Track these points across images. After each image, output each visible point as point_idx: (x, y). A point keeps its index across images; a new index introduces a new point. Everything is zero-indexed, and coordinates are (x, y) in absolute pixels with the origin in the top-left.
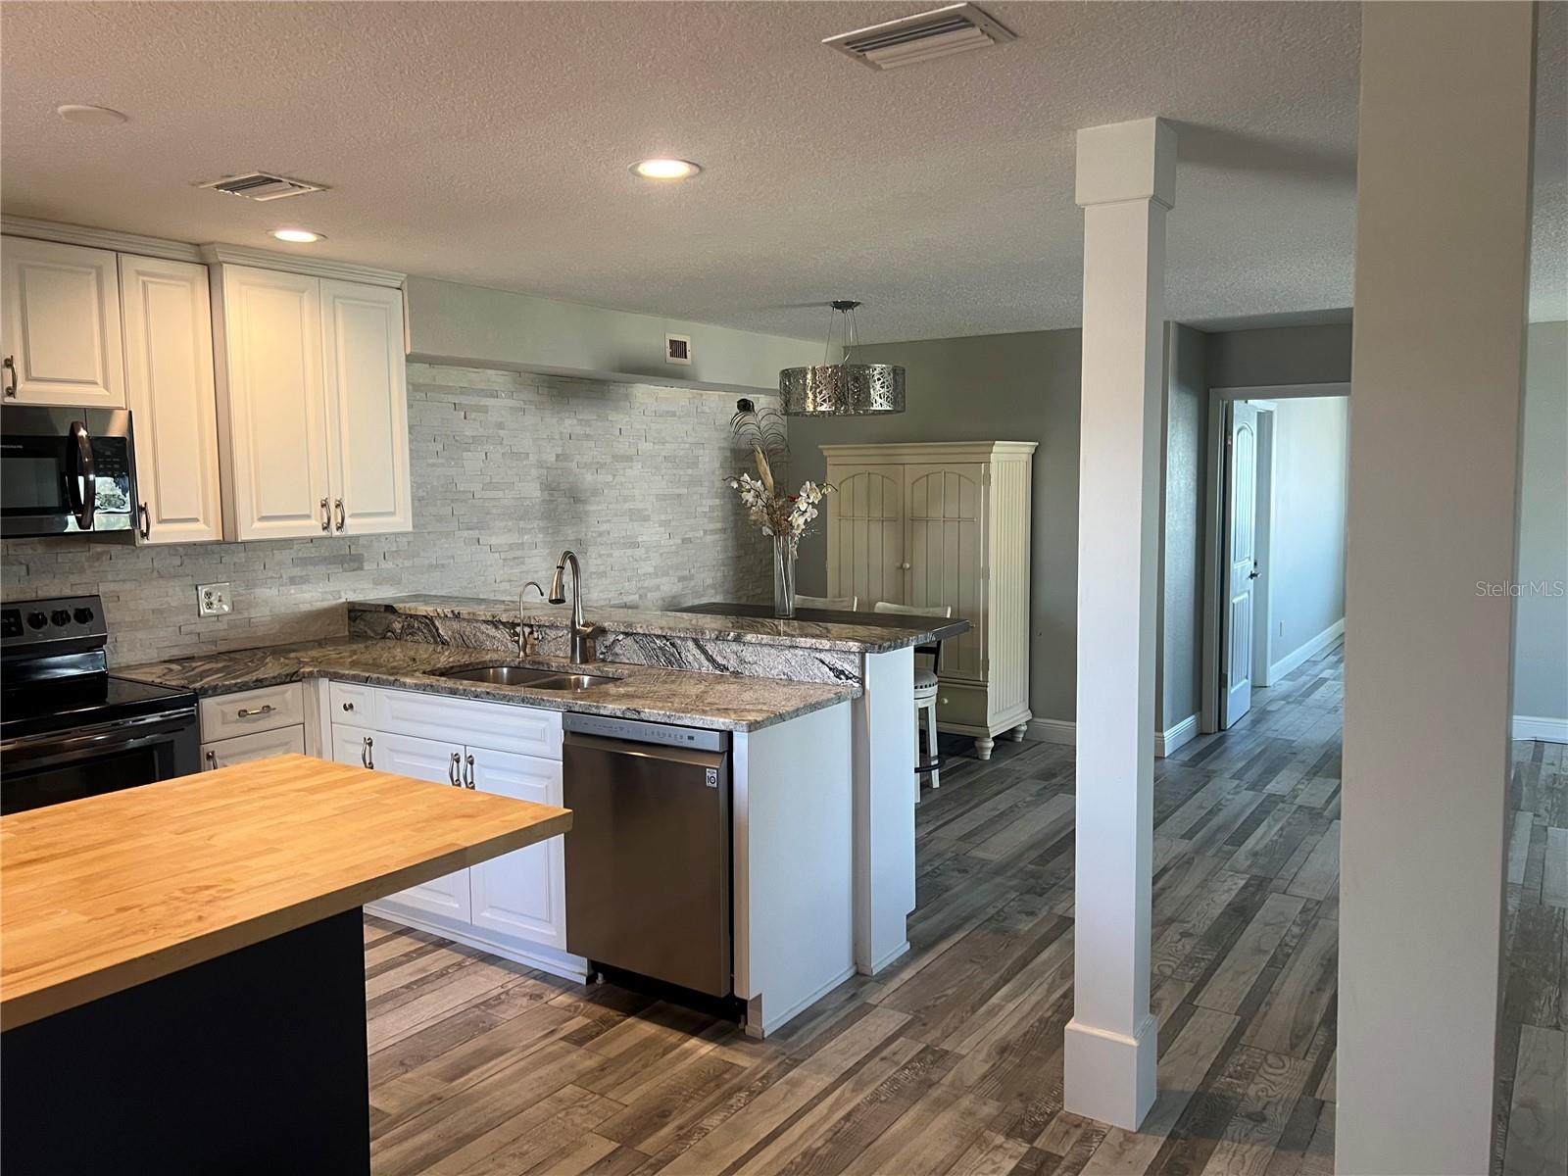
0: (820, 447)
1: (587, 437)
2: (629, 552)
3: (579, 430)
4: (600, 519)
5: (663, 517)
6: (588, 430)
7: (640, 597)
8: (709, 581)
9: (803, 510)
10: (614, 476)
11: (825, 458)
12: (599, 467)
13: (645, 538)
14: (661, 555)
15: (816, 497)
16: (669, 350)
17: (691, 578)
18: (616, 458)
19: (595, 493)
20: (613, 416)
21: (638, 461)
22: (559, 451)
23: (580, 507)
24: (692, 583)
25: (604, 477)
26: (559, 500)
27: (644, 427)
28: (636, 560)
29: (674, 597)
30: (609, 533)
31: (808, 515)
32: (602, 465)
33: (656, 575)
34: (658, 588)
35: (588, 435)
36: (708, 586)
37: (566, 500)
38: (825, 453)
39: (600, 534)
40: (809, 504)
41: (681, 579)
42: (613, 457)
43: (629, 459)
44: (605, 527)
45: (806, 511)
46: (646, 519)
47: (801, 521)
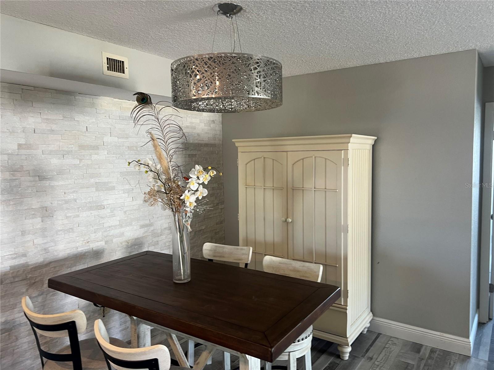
0: (233, 140)
1: (52, 131)
2: (95, 213)
3: (44, 126)
4: (66, 191)
5: (127, 187)
6: (54, 127)
7: (106, 242)
8: (166, 225)
9: (195, 189)
10: (81, 160)
11: (237, 148)
12: (64, 154)
13: (110, 202)
14: (125, 212)
15: (205, 178)
16: (105, 66)
17: (151, 225)
18: (82, 147)
19: (61, 172)
20: (79, 118)
21: (103, 150)
22: (22, 141)
23: (47, 183)
24: (152, 228)
25: (69, 161)
26: (22, 179)
27: (109, 126)
28: (102, 218)
29: (136, 239)
30: (75, 200)
31: (198, 194)
32: (69, 152)
33: (121, 226)
34: (122, 234)
35: (53, 131)
36: (165, 229)
37: (31, 179)
38: (237, 144)
39: (67, 202)
40: (199, 184)
41: (142, 226)
42: (79, 146)
43: (96, 148)
44: (71, 196)
45: (197, 190)
46: (113, 188)
47: (193, 199)
